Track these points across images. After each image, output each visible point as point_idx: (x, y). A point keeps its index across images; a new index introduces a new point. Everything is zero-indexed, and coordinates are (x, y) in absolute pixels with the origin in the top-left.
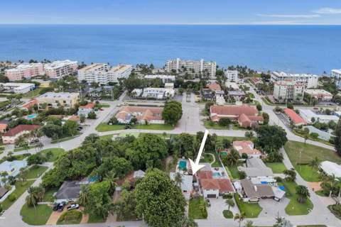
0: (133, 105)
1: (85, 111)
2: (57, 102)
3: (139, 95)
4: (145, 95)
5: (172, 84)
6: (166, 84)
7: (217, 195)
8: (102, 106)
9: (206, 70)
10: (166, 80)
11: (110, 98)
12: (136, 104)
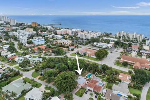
0: (90, 49)
1: (71, 47)
2: (63, 43)
3: (95, 45)
4: (98, 46)
5: (113, 43)
6: (110, 42)
7: (92, 91)
8: (79, 47)
9: (136, 38)
10: (112, 40)
11: (84, 44)
12: (92, 48)
